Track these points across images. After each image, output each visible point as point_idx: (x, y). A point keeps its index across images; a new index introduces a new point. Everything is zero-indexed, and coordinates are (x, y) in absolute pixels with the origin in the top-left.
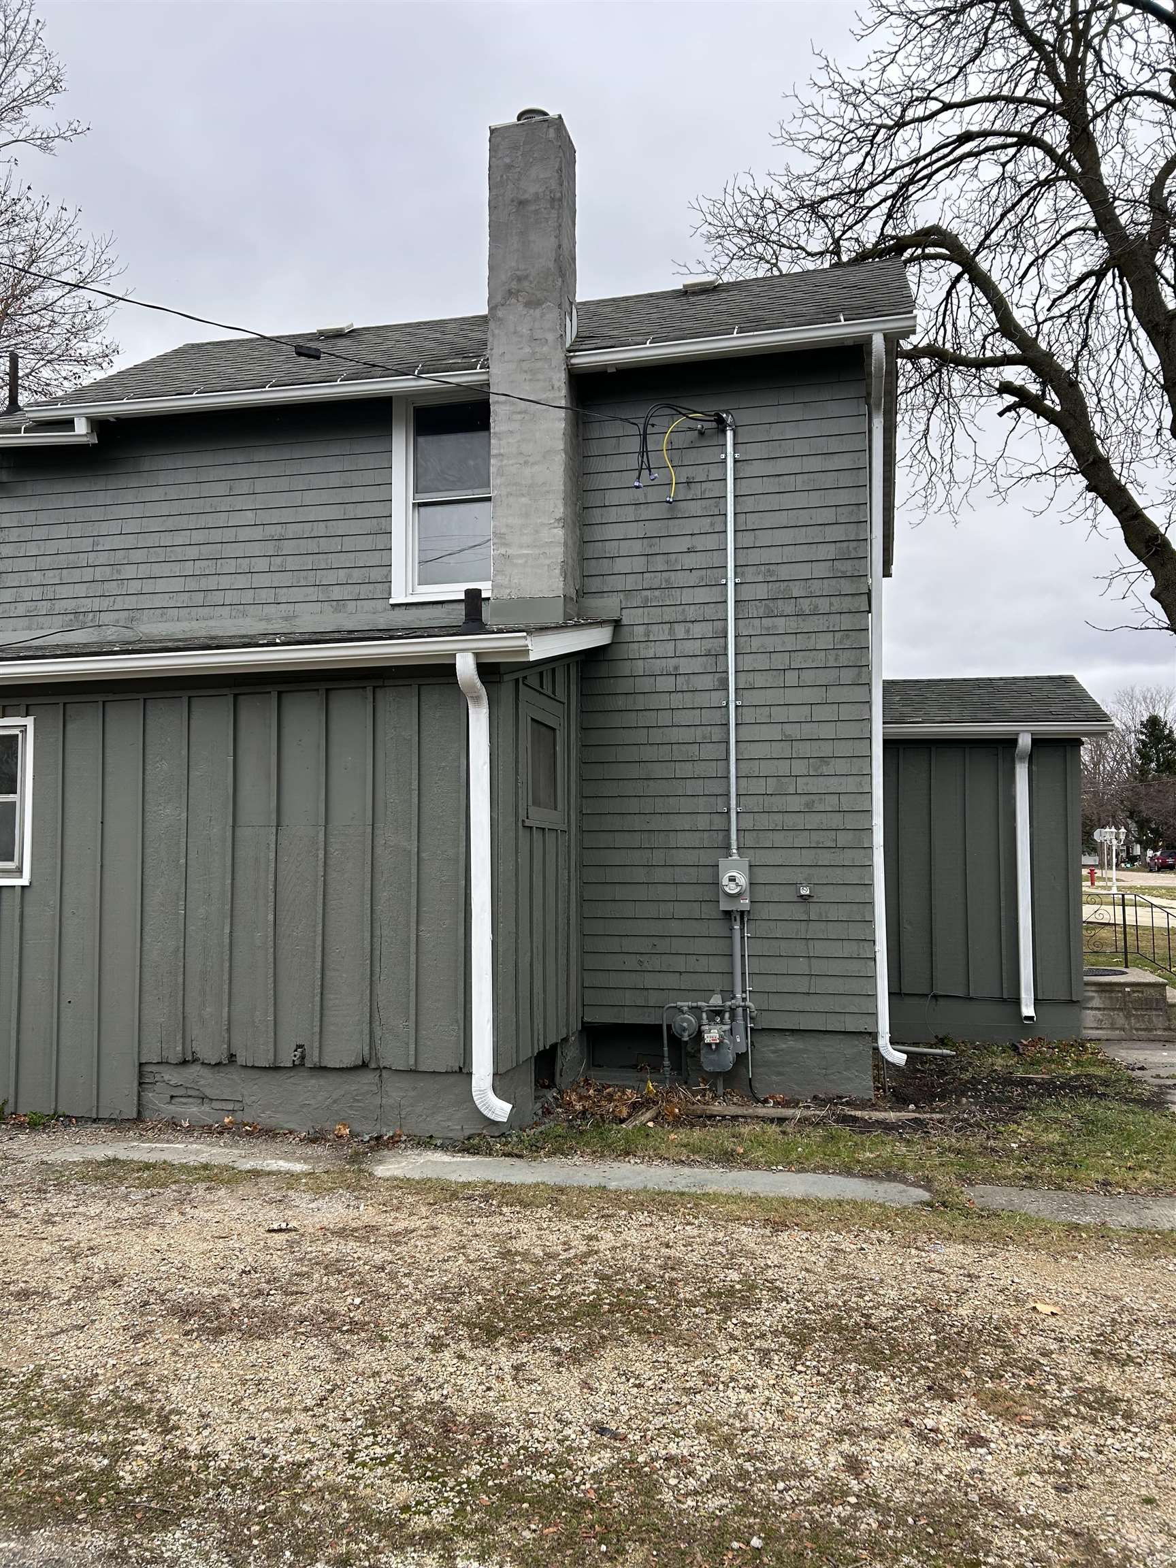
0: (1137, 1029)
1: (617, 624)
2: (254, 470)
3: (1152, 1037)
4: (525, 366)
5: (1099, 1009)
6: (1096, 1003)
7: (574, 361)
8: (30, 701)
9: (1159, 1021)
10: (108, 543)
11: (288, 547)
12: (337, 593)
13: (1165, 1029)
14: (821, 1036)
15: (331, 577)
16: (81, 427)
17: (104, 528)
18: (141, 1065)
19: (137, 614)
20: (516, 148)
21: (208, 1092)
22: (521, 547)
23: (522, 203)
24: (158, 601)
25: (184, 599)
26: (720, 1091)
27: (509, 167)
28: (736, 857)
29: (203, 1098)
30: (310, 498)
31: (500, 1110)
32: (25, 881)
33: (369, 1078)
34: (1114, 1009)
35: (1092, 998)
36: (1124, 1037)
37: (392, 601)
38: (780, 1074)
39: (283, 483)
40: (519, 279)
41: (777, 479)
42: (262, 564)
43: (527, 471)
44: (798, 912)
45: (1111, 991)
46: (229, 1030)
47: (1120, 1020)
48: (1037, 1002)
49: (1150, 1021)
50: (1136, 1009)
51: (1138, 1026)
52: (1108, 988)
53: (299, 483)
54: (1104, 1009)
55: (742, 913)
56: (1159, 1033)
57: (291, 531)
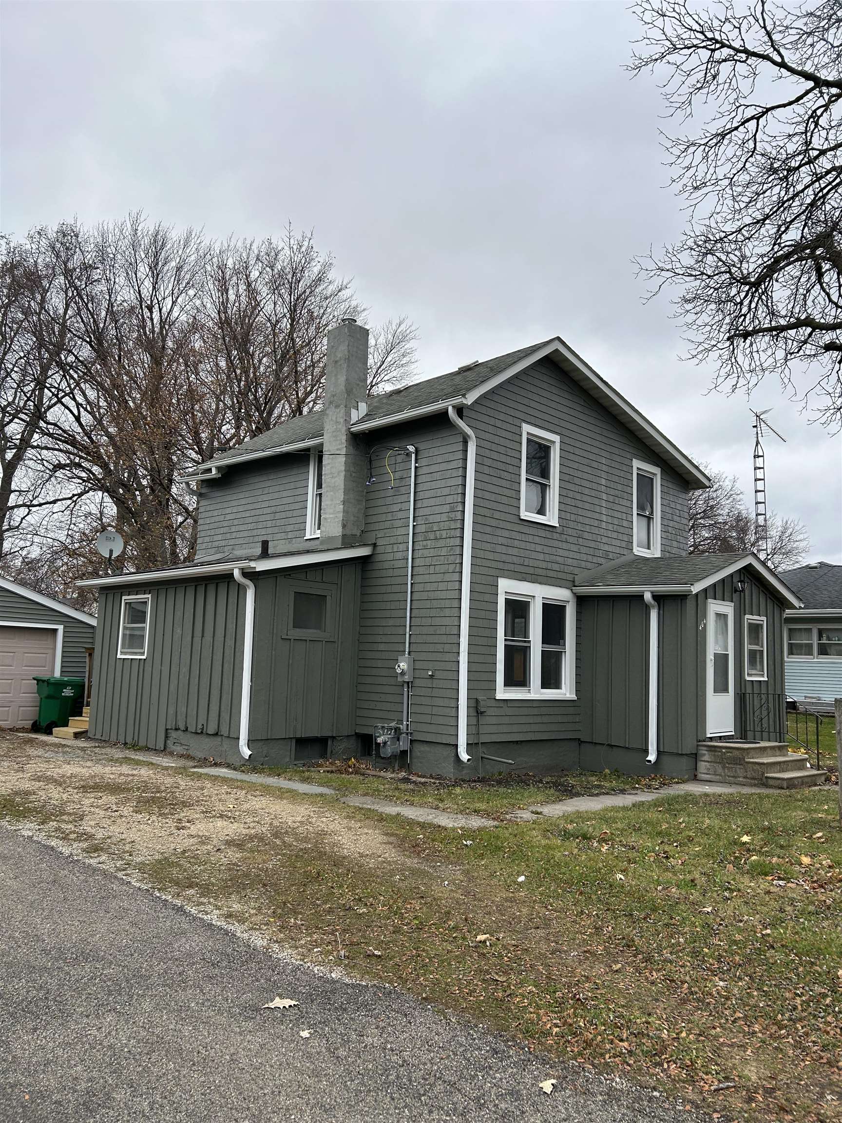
0: (729, 776)
1: (375, 545)
2: (269, 483)
3: (737, 782)
4: (334, 434)
5: (708, 762)
6: (706, 758)
7: (352, 430)
8: (151, 588)
9: (740, 772)
10: (228, 517)
11: (278, 516)
12: (290, 535)
13: (744, 778)
14: (436, 745)
15: (289, 528)
16: (214, 471)
17: (228, 511)
18: (167, 730)
19: (234, 546)
20: (335, 338)
21: (182, 742)
22: (330, 514)
23: (336, 362)
24: (241, 541)
25: (247, 540)
26: (396, 768)
27: (333, 347)
28: (407, 656)
29: (182, 744)
30: (285, 494)
31: (246, 752)
32: (144, 657)
33: (219, 739)
34: (717, 763)
35: (704, 755)
36: (721, 780)
37: (305, 538)
38: (421, 763)
39: (277, 488)
40: (334, 396)
41: (430, 475)
42: (269, 524)
43: (333, 481)
44: (429, 683)
45: (715, 751)
46: (186, 717)
47: (720, 770)
48: (659, 753)
49: (736, 771)
50: (729, 764)
51: (729, 774)
52: (713, 749)
53: (282, 488)
54: (711, 762)
55: (408, 683)
56: (741, 779)
57: (279, 508)
